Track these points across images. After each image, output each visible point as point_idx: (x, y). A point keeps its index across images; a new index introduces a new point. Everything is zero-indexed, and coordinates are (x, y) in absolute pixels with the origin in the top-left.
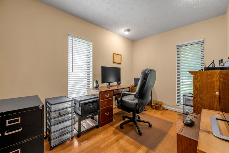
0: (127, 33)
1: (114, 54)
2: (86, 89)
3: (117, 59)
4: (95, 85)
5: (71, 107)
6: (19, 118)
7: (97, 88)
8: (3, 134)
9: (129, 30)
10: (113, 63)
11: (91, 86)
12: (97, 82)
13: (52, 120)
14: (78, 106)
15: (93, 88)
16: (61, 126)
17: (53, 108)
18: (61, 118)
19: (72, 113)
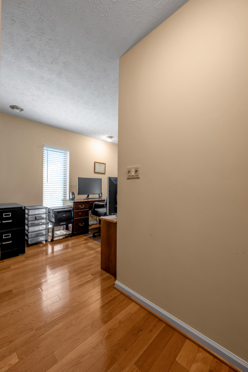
0: (109, 140)
1: (95, 163)
2: (62, 200)
3: (99, 169)
4: (71, 197)
5: (46, 213)
6: (10, 213)
7: (73, 199)
8: (1, 222)
9: (111, 137)
10: (95, 173)
11: (68, 198)
12: (73, 194)
13: (30, 222)
14: (52, 214)
15: (70, 200)
16: (36, 228)
17: (31, 212)
18: (36, 222)
19: (46, 219)
